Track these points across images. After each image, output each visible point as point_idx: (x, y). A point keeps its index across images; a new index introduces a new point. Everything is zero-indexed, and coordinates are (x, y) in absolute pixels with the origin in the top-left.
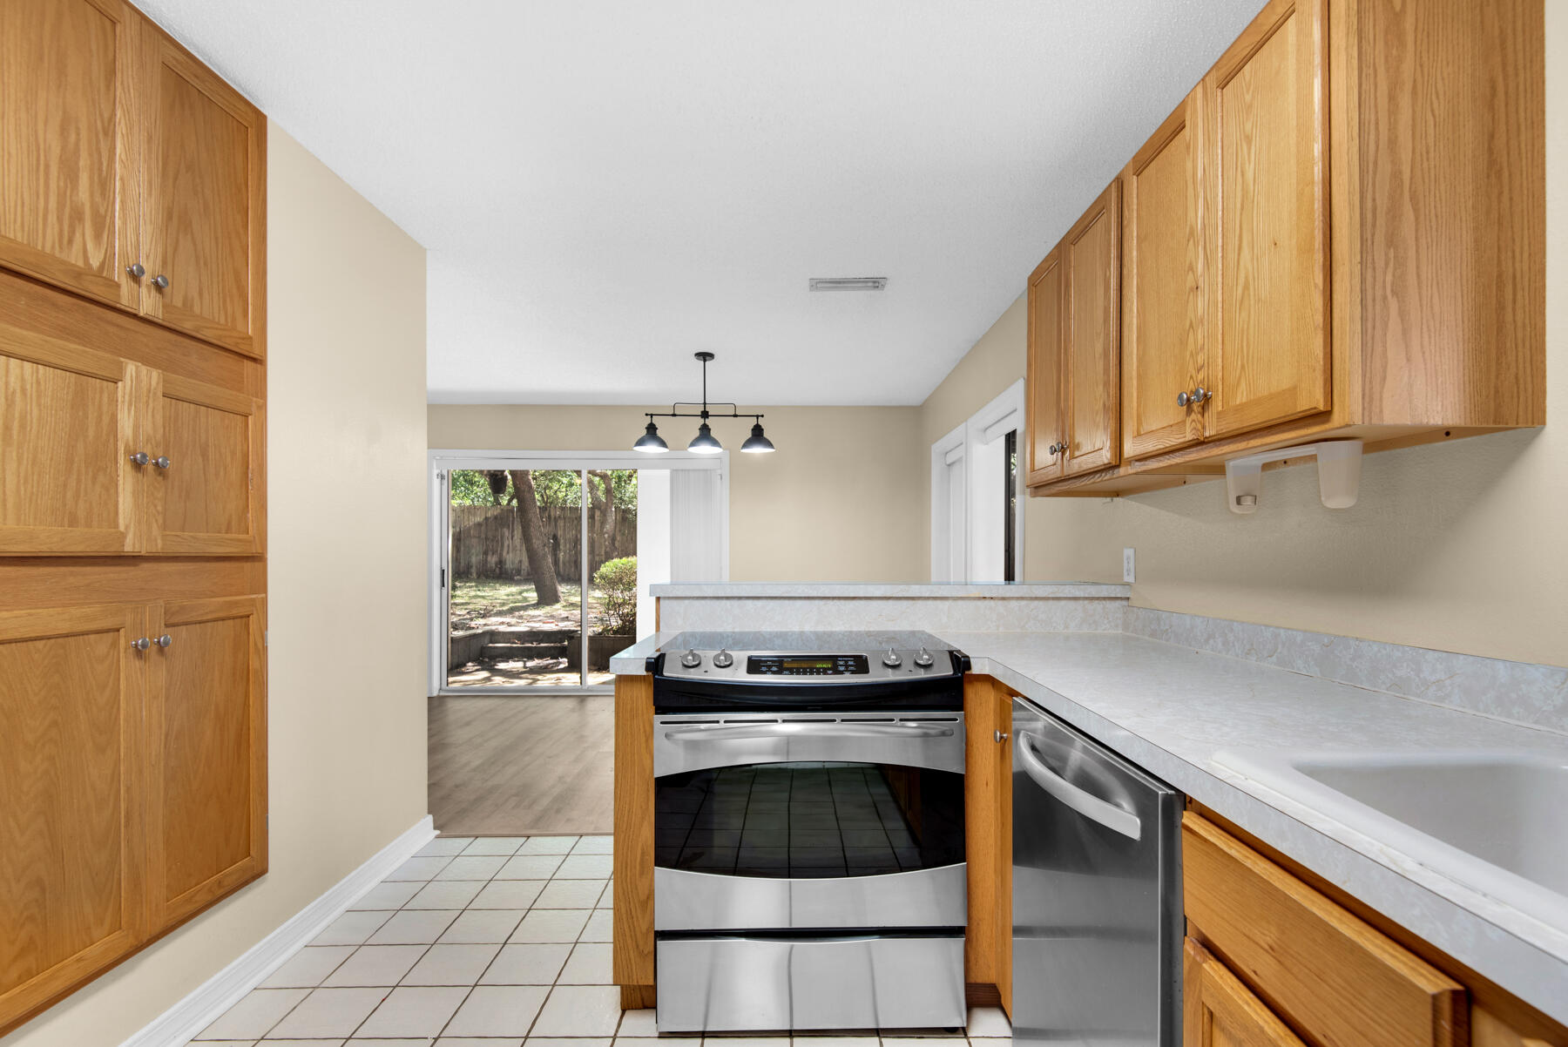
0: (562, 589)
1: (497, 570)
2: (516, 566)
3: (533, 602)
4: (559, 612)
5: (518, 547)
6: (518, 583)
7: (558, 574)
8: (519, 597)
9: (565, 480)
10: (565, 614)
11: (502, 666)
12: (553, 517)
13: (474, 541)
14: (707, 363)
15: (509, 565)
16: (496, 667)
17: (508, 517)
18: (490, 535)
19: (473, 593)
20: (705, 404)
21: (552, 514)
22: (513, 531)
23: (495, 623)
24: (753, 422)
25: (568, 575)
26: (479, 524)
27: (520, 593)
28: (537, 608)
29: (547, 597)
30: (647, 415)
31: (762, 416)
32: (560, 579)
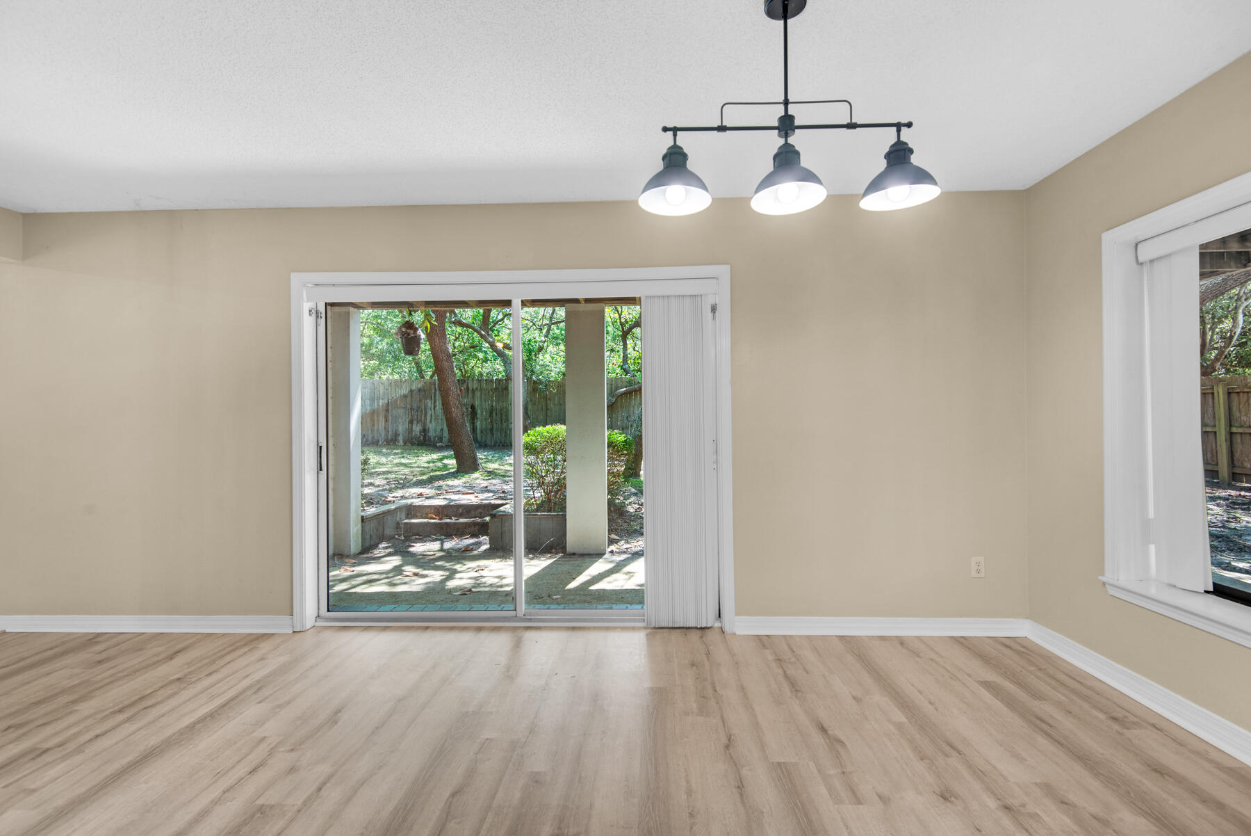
0: (481, 455)
1: (422, 438)
2: (438, 433)
3: (453, 470)
4: (478, 481)
5: (440, 417)
6: (440, 449)
7: (476, 440)
8: (439, 464)
9: (481, 355)
10: (485, 484)
11: (418, 548)
12: (471, 388)
13: (401, 411)
14: (789, 21)
15: (431, 434)
16: (411, 549)
17: (430, 389)
18: (415, 406)
19: (396, 461)
20: (786, 103)
21: (470, 385)
22: (435, 402)
23: (413, 496)
24: (889, 136)
25: (485, 442)
26: (405, 396)
27: (441, 460)
28: (456, 478)
29: (467, 465)
30: (665, 129)
31: (909, 125)
32: (477, 445)
